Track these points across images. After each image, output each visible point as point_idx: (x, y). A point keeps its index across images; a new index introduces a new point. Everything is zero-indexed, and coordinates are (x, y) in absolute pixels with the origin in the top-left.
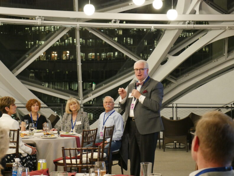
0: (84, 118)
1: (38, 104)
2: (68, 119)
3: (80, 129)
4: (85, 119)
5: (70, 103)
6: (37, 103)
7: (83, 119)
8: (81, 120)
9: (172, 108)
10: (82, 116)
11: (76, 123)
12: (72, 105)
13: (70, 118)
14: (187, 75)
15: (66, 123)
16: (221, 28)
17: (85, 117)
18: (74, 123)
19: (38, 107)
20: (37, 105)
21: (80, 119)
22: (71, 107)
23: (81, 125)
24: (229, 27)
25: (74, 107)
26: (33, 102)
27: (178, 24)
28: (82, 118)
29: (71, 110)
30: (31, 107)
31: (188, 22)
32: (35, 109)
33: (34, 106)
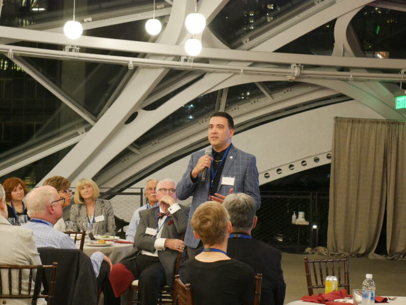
0: (107, 210)
1: (22, 186)
2: (81, 214)
3: (103, 228)
4: (109, 212)
5: (81, 186)
6: (20, 185)
7: (105, 212)
8: (103, 213)
9: (140, 196)
10: (103, 206)
11: (96, 218)
12: (83, 188)
13: (85, 213)
14: (157, 141)
15: (79, 221)
16: (229, 71)
17: (108, 208)
18: (91, 220)
19: (22, 191)
20: (21, 188)
21: (100, 211)
22: (83, 192)
23: (103, 221)
24: (244, 70)
25: (87, 192)
26: (12, 184)
27: (164, 60)
28: (103, 211)
29: (83, 197)
30: (10, 193)
31: (186, 58)
32: (18, 195)
33: (15, 190)
